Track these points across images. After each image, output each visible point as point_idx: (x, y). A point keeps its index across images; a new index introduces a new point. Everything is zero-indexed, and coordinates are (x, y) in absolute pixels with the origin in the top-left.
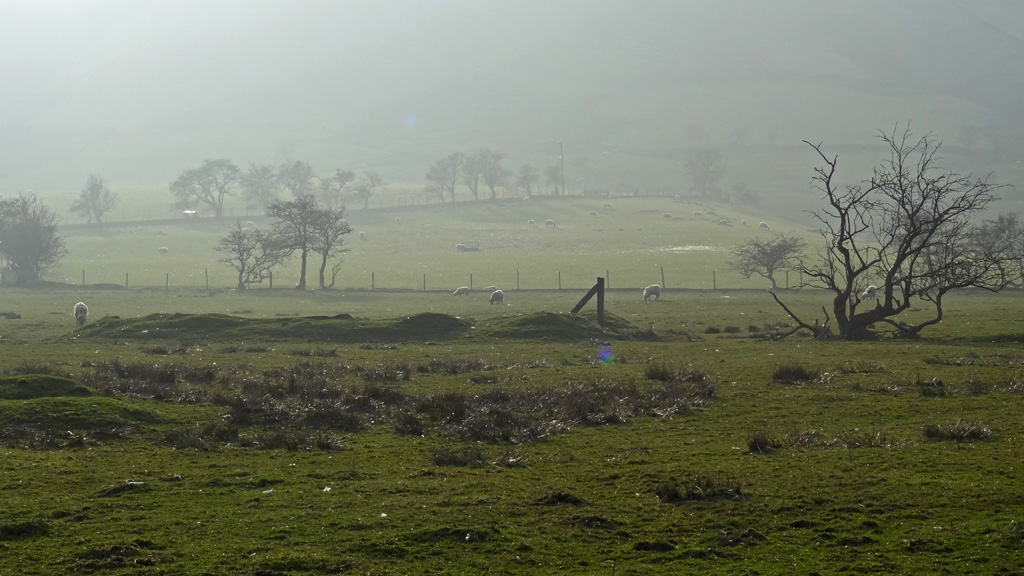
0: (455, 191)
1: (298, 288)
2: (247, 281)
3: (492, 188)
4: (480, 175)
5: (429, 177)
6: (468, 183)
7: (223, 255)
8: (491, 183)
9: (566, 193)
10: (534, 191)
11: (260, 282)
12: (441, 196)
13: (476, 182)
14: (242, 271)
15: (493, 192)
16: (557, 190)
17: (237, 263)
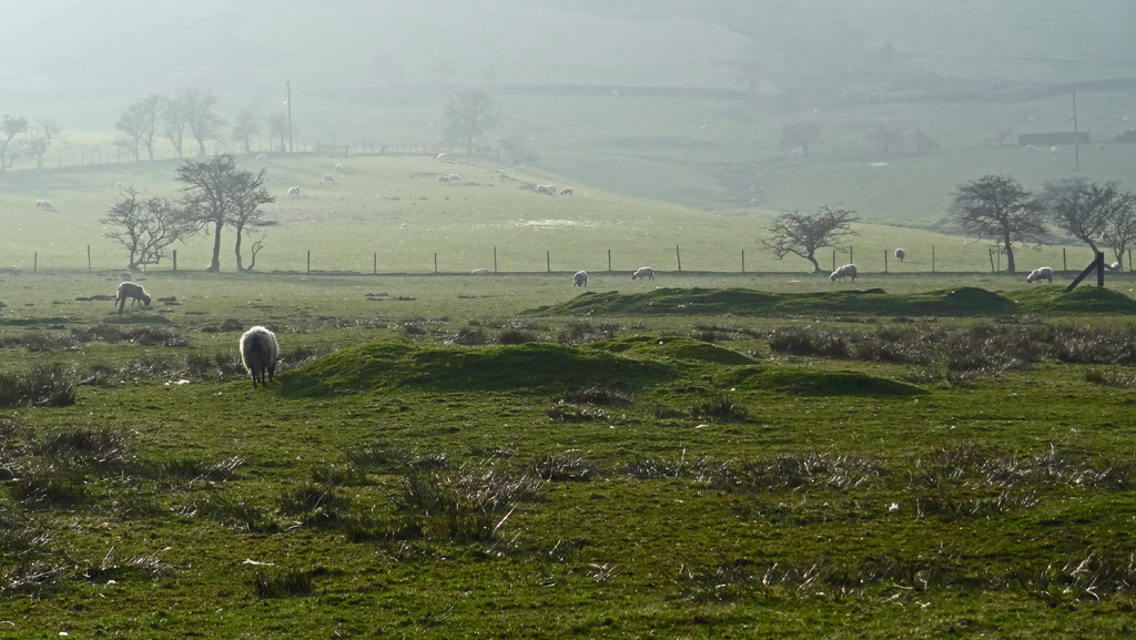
0: (154, 145)
1: (210, 270)
2: (141, 261)
3: (200, 142)
4: (187, 124)
5: (119, 126)
6: (169, 135)
7: (109, 228)
8: (200, 136)
9: (294, 150)
10: (254, 147)
11: (157, 263)
12: (136, 153)
13: (180, 134)
14: (133, 249)
15: (202, 148)
16: (283, 146)
17: (129, 239)
